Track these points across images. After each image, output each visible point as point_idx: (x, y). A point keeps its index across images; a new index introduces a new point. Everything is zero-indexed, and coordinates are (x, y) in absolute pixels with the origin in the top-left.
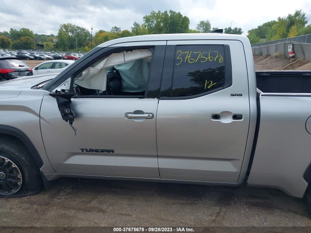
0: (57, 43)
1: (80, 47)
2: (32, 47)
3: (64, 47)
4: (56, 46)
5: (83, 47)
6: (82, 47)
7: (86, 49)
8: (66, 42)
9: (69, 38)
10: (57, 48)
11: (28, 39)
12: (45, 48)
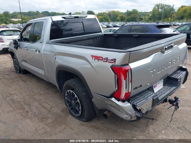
0: (151, 16)
1: (165, 19)
2: (136, 20)
3: (155, 19)
4: (150, 18)
5: (168, 18)
6: (166, 18)
7: (169, 20)
8: (157, 16)
9: (159, 13)
10: (150, 20)
11: (135, 15)
12: (143, 20)
